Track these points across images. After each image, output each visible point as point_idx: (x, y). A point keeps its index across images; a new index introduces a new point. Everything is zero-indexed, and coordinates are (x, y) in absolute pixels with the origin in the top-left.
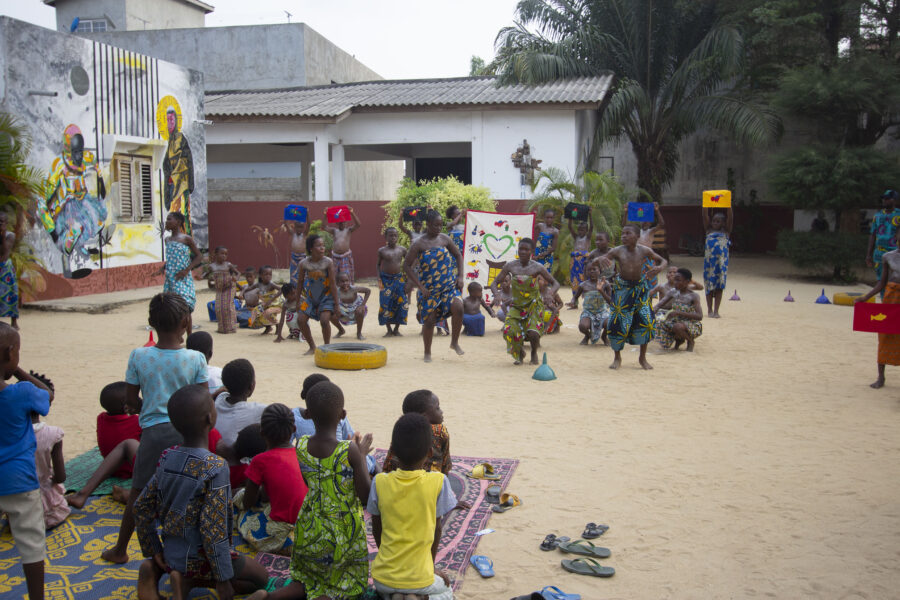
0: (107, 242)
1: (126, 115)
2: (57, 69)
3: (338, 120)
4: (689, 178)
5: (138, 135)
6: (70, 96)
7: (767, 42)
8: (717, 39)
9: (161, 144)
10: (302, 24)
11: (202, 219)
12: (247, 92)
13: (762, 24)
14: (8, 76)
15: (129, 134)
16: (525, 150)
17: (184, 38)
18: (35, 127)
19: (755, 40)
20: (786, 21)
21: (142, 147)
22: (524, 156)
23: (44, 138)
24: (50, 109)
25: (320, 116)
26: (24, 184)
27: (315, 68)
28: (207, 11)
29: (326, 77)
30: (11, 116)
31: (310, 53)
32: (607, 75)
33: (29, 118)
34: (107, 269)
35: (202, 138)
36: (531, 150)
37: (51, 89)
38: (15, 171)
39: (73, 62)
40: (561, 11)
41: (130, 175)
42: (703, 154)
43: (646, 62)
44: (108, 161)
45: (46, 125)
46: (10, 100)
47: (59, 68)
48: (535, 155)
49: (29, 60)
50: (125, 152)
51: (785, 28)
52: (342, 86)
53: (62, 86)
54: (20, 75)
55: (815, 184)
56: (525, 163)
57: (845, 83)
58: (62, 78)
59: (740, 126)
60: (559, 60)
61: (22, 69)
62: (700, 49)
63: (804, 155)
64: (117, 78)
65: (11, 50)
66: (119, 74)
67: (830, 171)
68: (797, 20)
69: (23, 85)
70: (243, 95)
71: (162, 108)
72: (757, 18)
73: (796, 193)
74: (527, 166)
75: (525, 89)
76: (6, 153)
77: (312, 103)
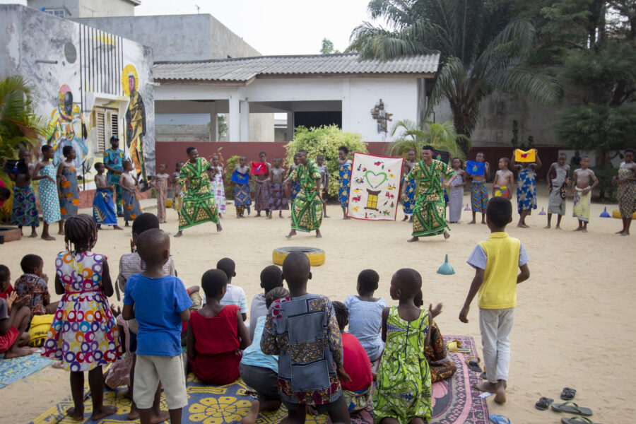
0: (88, 171)
1: (100, 78)
2: (55, 44)
3: (247, 84)
4: (485, 128)
5: (109, 92)
6: (64, 64)
7: (552, 32)
8: (515, 29)
9: (125, 99)
10: (209, 15)
11: (151, 154)
12: (175, 63)
13: (548, 19)
14: (21, 48)
15: (103, 93)
16: (381, 106)
17: (122, 23)
18: (39, 86)
19: (544, 30)
20: (566, 16)
21: (112, 102)
22: (380, 111)
23: (45, 94)
24: (50, 74)
25: (235, 81)
26: (34, 128)
27: (216, 47)
28: (136, 5)
29: (224, 53)
30: (24, 79)
31: (213, 36)
32: (436, 53)
33: (36, 80)
34: (88, 191)
35: (152, 96)
36: (385, 107)
37: (51, 58)
38: (27, 119)
39: (66, 39)
40: (400, 8)
41: (104, 122)
42: (495, 110)
43: (461, 45)
44: (89, 111)
45: (47, 85)
46: (23, 66)
47: (56, 43)
48: (388, 110)
49: (37, 37)
50: (101, 105)
51: (565, 21)
52: (236, 60)
53: (58, 56)
54: (30, 48)
55: (590, 133)
56: (381, 116)
57: (613, 61)
58: (58, 51)
59: (533, 90)
60: (403, 42)
61: (31, 44)
62: (502, 36)
63: (583, 112)
64: (95, 51)
65: (24, 29)
66: (97, 48)
67: (601, 123)
68: (574, 16)
69: (32, 55)
70: (172, 65)
71: (125, 74)
72: (545, 14)
73: (577, 139)
74: (382, 118)
75: (380, 63)
76: (19, 106)
77: (227, 71)
